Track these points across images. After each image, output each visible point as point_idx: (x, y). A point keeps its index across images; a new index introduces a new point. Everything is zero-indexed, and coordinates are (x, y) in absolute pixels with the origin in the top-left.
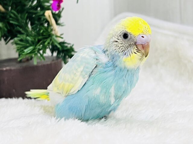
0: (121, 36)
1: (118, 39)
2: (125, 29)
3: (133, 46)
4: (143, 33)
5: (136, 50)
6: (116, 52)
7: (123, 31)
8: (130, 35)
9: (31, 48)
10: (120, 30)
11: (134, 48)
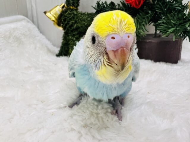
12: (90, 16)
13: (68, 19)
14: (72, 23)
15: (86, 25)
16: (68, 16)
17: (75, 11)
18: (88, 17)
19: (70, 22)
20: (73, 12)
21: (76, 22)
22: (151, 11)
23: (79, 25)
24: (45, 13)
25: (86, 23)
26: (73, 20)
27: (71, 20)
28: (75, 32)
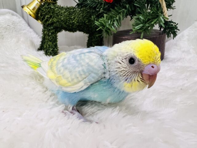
0: (127, 59)
1: (123, 62)
2: (134, 53)
3: (138, 74)
4: (154, 63)
5: (140, 78)
6: (117, 74)
7: (131, 54)
8: (139, 61)
9: (141, 25)
10: (127, 52)
11: (139, 76)
12: (68, 10)
13: (44, 13)
14: (47, 17)
15: (62, 19)
16: (44, 10)
17: (52, 5)
18: (66, 11)
19: (45, 16)
20: (50, 6)
21: (51, 16)
22: (129, 5)
23: (55, 20)
24: (23, 7)
25: (62, 17)
26: (49, 15)
27: (47, 15)
28: (50, 26)
